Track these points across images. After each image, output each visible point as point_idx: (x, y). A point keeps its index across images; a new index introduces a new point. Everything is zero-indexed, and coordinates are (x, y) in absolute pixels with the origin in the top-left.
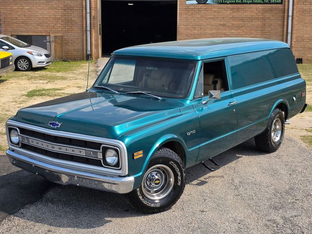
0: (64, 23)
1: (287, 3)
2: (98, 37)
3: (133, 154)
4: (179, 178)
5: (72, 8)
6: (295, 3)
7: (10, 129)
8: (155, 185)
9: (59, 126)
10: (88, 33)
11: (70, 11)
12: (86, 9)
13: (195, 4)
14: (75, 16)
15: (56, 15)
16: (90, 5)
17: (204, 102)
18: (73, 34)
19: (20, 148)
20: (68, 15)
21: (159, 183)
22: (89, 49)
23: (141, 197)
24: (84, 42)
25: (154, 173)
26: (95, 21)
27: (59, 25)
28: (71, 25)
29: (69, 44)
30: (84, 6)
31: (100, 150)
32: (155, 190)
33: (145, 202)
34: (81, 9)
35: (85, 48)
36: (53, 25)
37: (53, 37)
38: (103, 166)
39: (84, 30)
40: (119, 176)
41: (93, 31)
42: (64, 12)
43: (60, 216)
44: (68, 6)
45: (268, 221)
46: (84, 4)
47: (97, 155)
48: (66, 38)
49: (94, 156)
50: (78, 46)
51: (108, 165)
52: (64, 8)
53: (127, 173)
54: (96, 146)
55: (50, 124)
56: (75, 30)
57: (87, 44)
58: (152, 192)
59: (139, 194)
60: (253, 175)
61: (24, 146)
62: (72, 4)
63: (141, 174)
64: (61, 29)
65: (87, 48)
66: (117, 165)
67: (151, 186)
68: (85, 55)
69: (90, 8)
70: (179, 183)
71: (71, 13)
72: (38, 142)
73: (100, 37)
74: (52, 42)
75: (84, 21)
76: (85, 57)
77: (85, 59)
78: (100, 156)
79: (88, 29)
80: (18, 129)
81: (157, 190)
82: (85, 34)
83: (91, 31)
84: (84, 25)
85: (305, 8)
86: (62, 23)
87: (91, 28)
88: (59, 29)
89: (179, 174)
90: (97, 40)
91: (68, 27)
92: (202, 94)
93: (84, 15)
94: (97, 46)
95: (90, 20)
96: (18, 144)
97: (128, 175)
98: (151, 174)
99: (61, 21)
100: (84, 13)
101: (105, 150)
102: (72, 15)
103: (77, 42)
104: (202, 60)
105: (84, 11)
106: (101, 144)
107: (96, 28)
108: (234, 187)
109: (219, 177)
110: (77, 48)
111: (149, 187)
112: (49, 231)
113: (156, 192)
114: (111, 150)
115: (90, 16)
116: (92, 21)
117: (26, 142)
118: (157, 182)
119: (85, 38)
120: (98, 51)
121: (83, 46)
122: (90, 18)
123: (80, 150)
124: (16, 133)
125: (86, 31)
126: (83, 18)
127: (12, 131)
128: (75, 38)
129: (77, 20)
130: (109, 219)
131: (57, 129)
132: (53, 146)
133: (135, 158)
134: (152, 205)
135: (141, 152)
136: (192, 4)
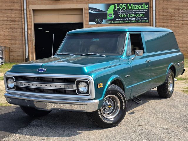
0: (11, 39)
1: (152, 22)
2: (33, 47)
3: (98, 85)
4: (124, 104)
5: (15, 29)
6: (157, 22)
7: (7, 79)
8: (108, 109)
9: (45, 71)
10: (27, 44)
11: (14, 31)
12: (25, 30)
13: (94, 24)
14: (18, 34)
15: (5, 34)
16: (27, 27)
17: (132, 58)
18: (16, 45)
19: (15, 90)
20: (13, 33)
21: (111, 107)
22: (27, 55)
23: (100, 116)
24: (24, 50)
25: (107, 101)
26: (31, 37)
27: (7, 40)
28: (15, 40)
29: (14, 52)
30: (23, 28)
31: (75, 83)
32: (108, 112)
33: (103, 120)
34: (21, 29)
35: (24, 54)
36: (3, 40)
37: (4, 47)
38: (77, 94)
39: (24, 43)
40: (89, 100)
41: (30, 44)
42: (11, 32)
43: (46, 132)
44: (12, 28)
45: (185, 128)
46: (23, 26)
47: (73, 87)
48: (12, 48)
49: (71, 88)
50: (20, 54)
51: (81, 93)
52: (11, 29)
53: (94, 98)
54: (72, 81)
55: (38, 70)
56: (18, 43)
57: (26, 52)
58: (106, 114)
59: (99, 114)
60: (162, 108)
61: (18, 89)
62: (15, 27)
63: (102, 98)
64: (8, 43)
65: (26, 55)
66: (88, 92)
67: (106, 110)
68: (25, 59)
69: (27, 29)
70: (124, 108)
71: (15, 32)
72: (29, 84)
73: (34, 47)
74: (4, 51)
75: (24, 37)
76: (25, 60)
77: (25, 61)
78: (75, 87)
79: (27, 42)
80: (13, 77)
81: (109, 113)
82: (24, 45)
83: (28, 43)
84: (24, 40)
85: (163, 25)
86: (9, 39)
87: (28, 42)
88: (7, 43)
89: (123, 101)
90: (32, 49)
91: (13, 41)
92: (131, 53)
93: (24, 33)
94: (32, 53)
95: (28, 36)
96: (13, 88)
97: (95, 99)
98: (105, 102)
99: (8, 38)
100: (24, 32)
101: (79, 83)
102: (16, 33)
103: (19, 51)
104: (129, 32)
105: (23, 30)
106: (75, 79)
107: (31, 41)
108: (154, 114)
109: (141, 110)
110: (19, 55)
111: (104, 110)
112: (42, 139)
113: (109, 114)
114: (82, 83)
115: (28, 34)
116: (29, 37)
117: (19, 85)
118: (110, 106)
119: (24, 48)
120: (33, 56)
121: (23, 53)
122: (28, 35)
123: (61, 85)
124: (12, 81)
125: (25, 43)
126: (23, 35)
127: (9, 80)
128: (18, 48)
129: (19, 36)
130: (80, 132)
131: (43, 73)
132: (41, 84)
133: (99, 87)
134: (108, 122)
135: (102, 84)
136: (93, 24)
